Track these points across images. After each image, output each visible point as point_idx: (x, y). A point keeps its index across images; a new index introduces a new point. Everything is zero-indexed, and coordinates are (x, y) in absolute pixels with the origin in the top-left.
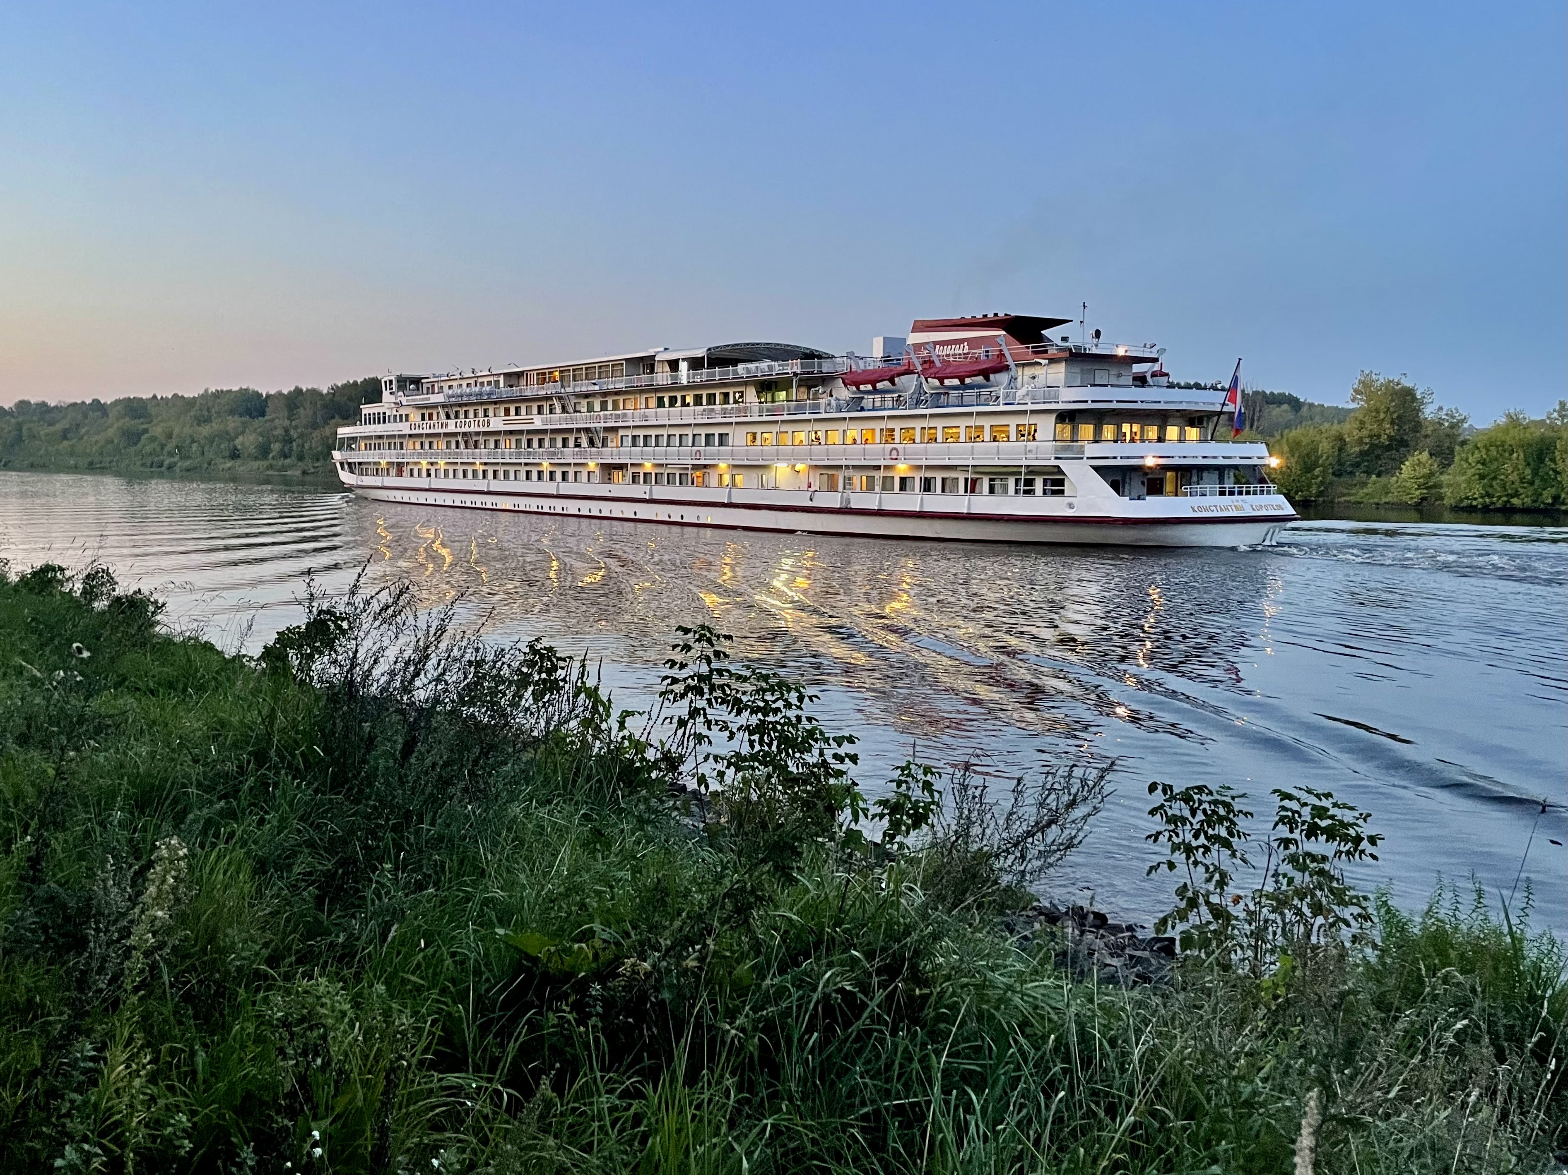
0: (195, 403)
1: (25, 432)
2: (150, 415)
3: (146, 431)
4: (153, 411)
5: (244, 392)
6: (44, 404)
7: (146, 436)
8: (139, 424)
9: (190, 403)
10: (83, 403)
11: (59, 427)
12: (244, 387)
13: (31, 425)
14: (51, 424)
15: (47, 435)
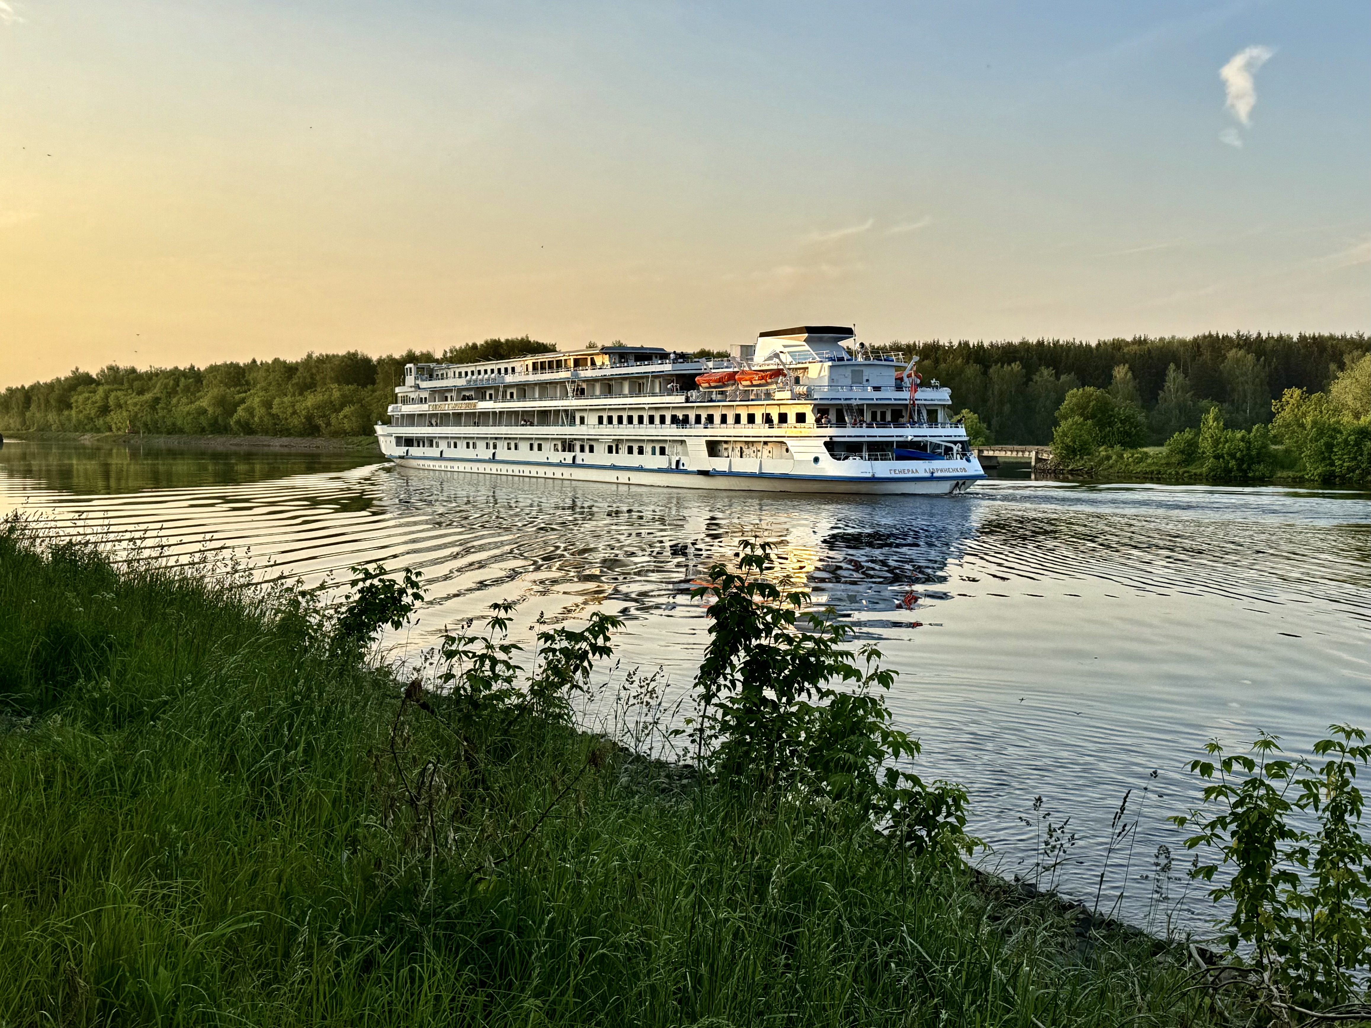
0: (297, 369)
1: (111, 401)
2: (248, 383)
3: (243, 401)
4: (250, 377)
5: (352, 357)
6: (133, 371)
7: (243, 406)
8: (233, 394)
9: (290, 370)
10: (176, 368)
11: (148, 396)
12: (352, 351)
13: (119, 393)
14: (141, 393)
15: (135, 404)
